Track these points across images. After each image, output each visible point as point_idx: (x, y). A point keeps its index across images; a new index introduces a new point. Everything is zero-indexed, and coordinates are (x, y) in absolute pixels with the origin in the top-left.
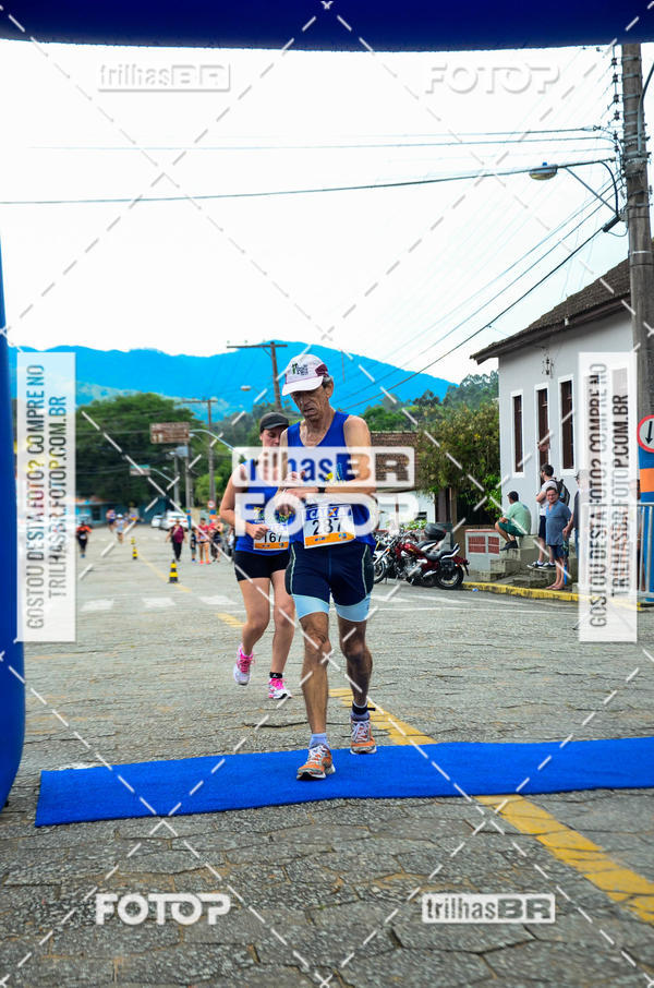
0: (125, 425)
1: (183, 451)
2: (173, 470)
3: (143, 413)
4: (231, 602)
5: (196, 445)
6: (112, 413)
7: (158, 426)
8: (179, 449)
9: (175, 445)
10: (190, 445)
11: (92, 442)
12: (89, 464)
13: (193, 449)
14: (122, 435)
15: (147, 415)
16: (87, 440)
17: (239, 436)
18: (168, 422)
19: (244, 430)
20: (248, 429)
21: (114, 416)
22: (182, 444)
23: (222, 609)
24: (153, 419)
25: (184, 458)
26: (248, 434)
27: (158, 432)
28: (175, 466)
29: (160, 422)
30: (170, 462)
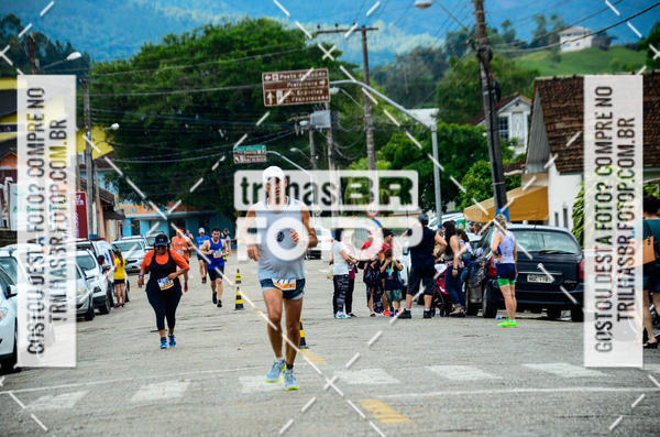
0: (221, 78)
1: (322, 118)
2: (308, 153)
3: (251, 54)
4: (390, 380)
5: (345, 106)
6: (198, 55)
7: (276, 77)
8: (316, 114)
9: (309, 109)
10: (334, 108)
11: (167, 107)
12: (163, 146)
13: (340, 115)
14: (217, 93)
15: (259, 57)
16: (159, 105)
17: (422, 88)
18: (294, 68)
19: (430, 77)
20: (438, 76)
21: (202, 60)
22: (322, 107)
23: (369, 391)
24: (269, 65)
25: (325, 130)
26: (438, 84)
27: (275, 86)
28: (311, 146)
29: (282, 68)
30: (303, 138)
